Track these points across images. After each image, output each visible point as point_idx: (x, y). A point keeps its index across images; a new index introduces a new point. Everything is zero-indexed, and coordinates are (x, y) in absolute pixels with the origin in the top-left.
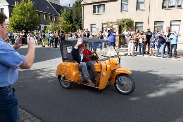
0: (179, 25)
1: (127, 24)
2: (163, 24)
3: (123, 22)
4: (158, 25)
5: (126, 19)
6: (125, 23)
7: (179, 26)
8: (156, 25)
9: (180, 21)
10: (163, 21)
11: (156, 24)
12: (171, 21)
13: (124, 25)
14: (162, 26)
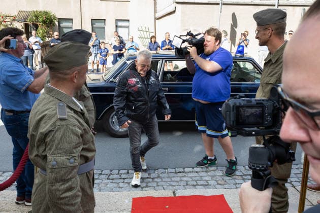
0: (128, 27)
1: (44, 22)
2: (105, 24)
3: (37, 17)
4: (97, 25)
5: (40, 12)
6: (40, 19)
7: (127, 29)
8: (94, 26)
9: (129, 20)
10: (105, 20)
11: (95, 24)
12: (116, 20)
13: (38, 23)
14: (104, 28)
